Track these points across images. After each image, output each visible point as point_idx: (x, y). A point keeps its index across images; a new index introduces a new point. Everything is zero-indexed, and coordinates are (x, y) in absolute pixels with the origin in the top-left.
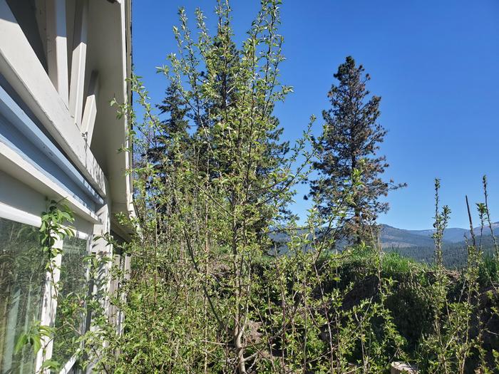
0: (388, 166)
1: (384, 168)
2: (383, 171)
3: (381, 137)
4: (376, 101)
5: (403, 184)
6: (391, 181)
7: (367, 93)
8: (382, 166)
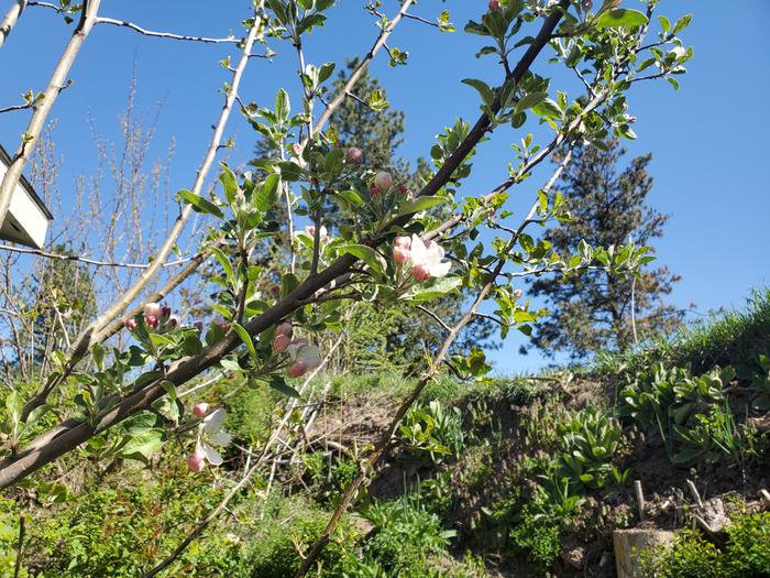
0: (679, 278)
1: (671, 284)
2: (670, 290)
3: (658, 228)
4: (641, 163)
5: (718, 310)
6: (692, 306)
7: (623, 152)
8: (667, 281)
